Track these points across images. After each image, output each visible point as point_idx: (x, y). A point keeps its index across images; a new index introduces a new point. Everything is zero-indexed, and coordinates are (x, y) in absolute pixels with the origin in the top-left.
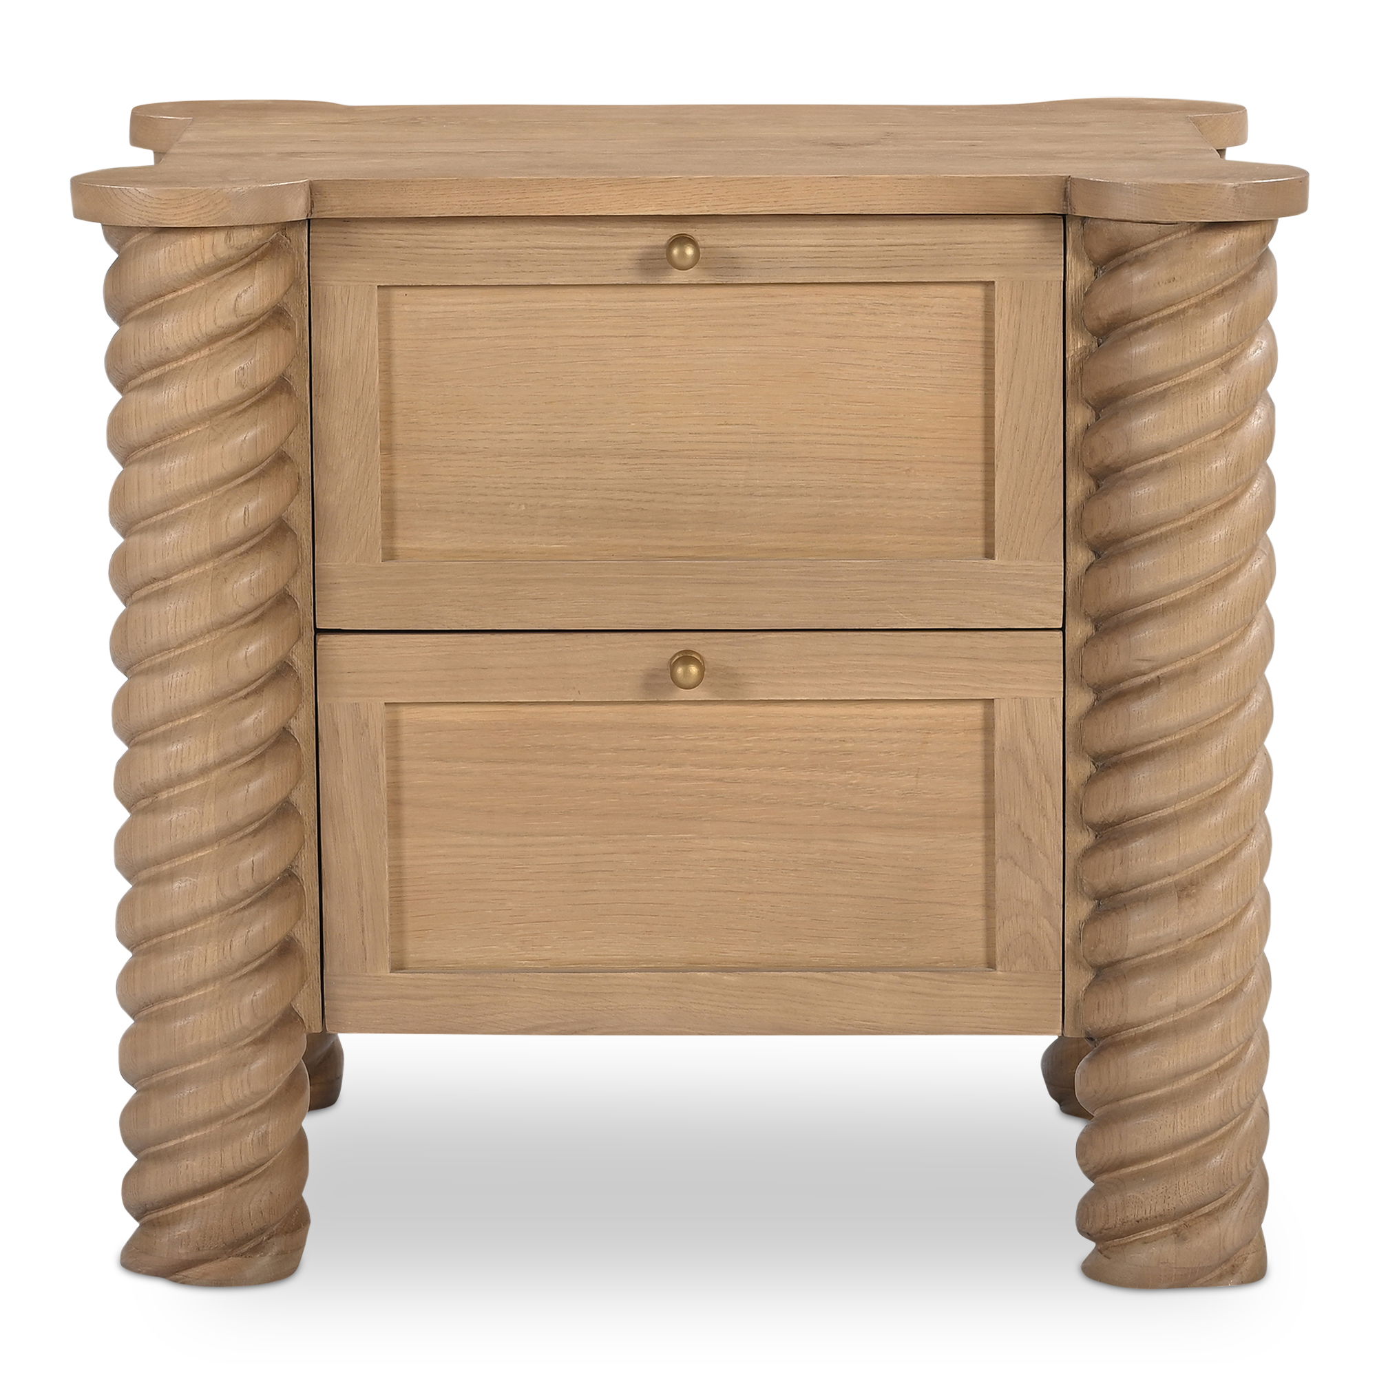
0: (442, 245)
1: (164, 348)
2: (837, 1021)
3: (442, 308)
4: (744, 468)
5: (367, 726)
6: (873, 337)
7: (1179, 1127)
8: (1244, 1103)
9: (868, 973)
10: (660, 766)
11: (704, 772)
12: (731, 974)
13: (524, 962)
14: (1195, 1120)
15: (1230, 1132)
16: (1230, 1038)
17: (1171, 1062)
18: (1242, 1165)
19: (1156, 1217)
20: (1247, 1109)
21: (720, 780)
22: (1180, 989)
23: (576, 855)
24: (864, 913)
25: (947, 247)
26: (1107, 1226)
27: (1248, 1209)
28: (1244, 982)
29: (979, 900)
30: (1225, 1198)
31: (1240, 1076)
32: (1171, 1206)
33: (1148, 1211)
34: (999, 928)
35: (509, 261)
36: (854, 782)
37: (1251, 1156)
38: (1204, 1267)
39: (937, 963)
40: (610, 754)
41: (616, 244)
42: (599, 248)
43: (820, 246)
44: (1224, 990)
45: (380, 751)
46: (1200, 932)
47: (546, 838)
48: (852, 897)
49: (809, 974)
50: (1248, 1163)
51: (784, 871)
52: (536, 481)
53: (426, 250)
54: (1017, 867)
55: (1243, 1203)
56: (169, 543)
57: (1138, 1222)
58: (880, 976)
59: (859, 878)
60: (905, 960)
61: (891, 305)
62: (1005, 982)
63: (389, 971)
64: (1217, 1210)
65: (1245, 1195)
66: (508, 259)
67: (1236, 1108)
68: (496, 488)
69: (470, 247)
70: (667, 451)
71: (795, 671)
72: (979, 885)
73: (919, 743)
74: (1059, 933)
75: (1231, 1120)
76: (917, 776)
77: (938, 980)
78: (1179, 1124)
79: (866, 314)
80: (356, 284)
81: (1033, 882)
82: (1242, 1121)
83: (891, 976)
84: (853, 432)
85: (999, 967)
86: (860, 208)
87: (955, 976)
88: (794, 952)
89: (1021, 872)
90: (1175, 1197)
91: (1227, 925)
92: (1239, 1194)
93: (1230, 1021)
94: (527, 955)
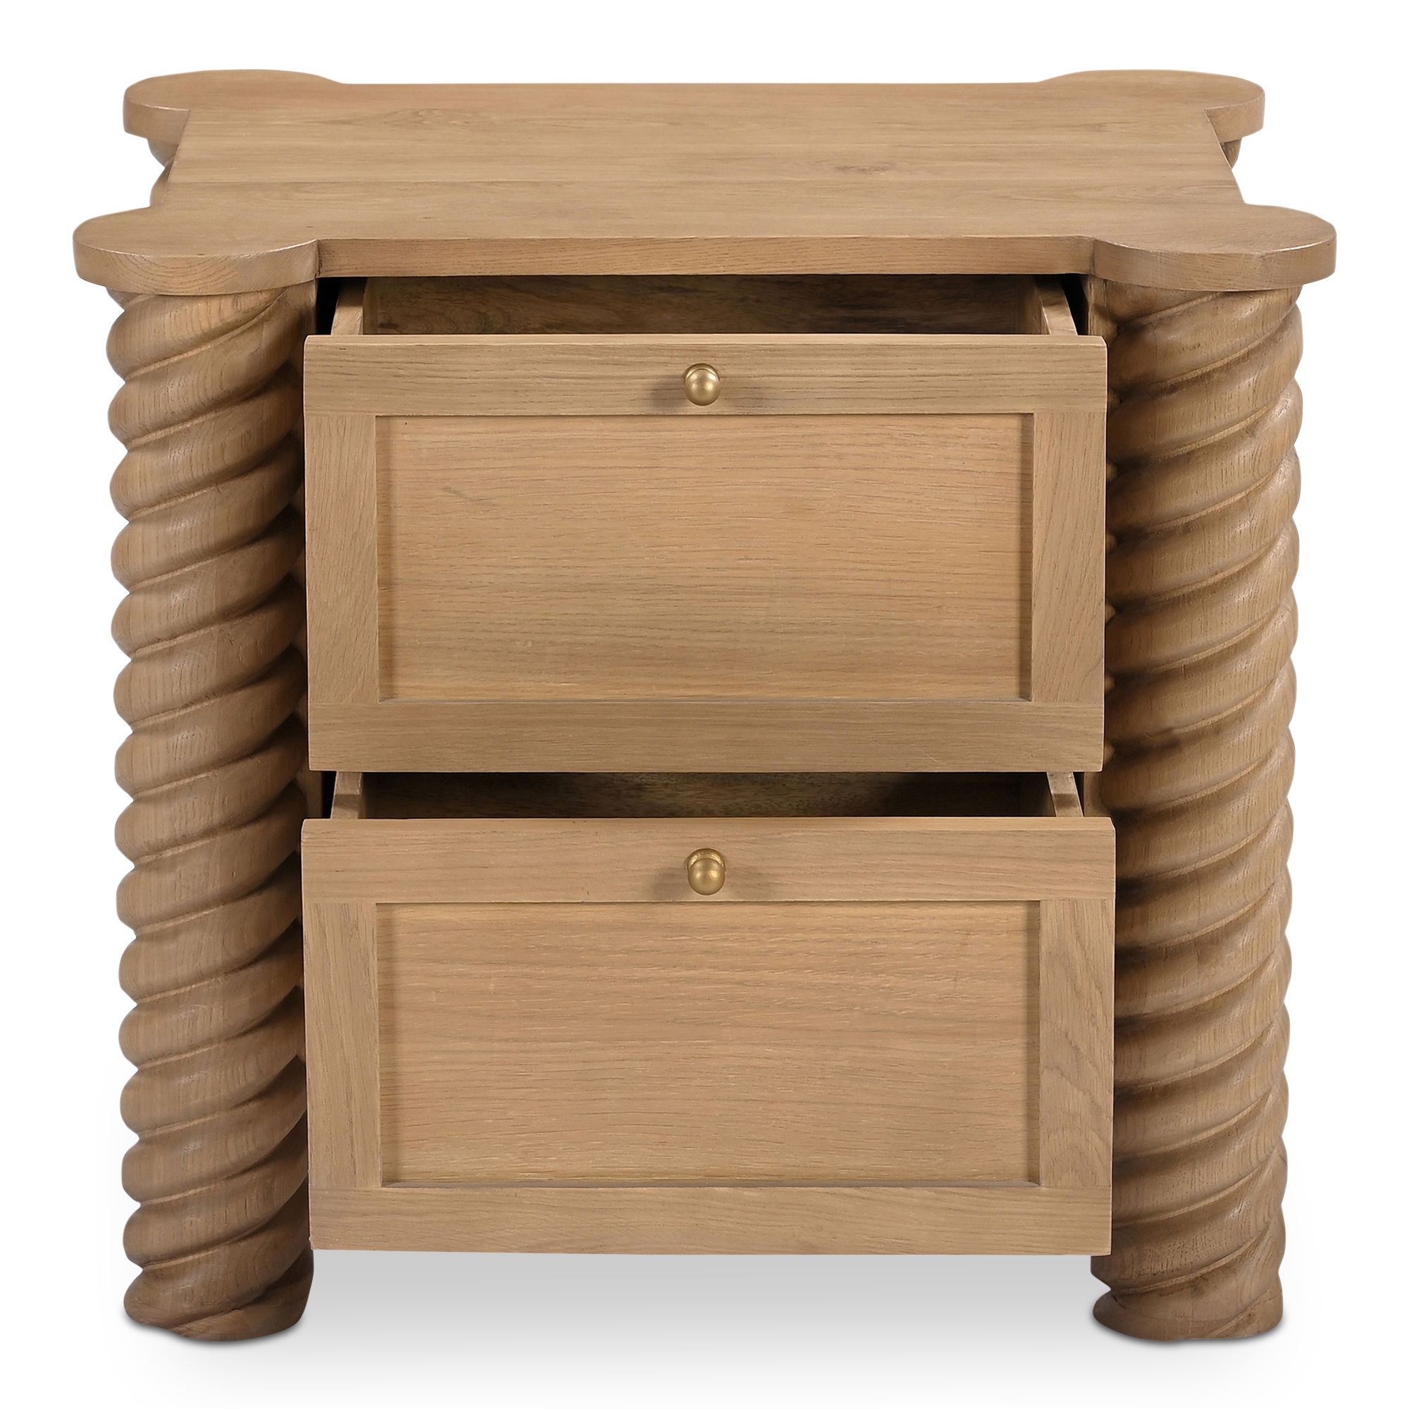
0: (446, 374)
1: (169, 412)
2: (867, 1238)
3: (444, 438)
4: (765, 604)
5: (357, 928)
6: (903, 469)
7: (1196, 1184)
8: (1262, 1156)
9: (902, 1189)
10: (677, 968)
11: (724, 974)
12: (752, 1189)
13: (527, 1174)
14: (1214, 1176)
15: (1248, 1183)
16: (1249, 1094)
17: (1189, 1119)
18: (1260, 1218)
19: (1173, 1271)
20: (1263, 1164)
21: (741, 983)
22: (1199, 1047)
23: (584, 1062)
24: (896, 1123)
25: (983, 377)
26: (1122, 1277)
27: (1265, 1260)
28: (1263, 1035)
29: (1020, 1111)
30: (1242, 1250)
31: (1259, 1130)
32: (1188, 1261)
33: (1165, 1265)
34: (1044, 1142)
35: (517, 391)
36: (887, 985)
37: (1269, 1207)
38: (1221, 1320)
39: (976, 1176)
40: (621, 955)
41: (630, 374)
42: (613, 378)
43: (848, 376)
44: (1243, 1045)
45: (371, 954)
46: (1220, 989)
47: (552, 1044)
48: (883, 1106)
49: (836, 1189)
50: (1266, 1215)
51: (810, 1079)
52: (543, 617)
53: (428, 379)
54: (1064, 1079)
55: (1260, 1254)
56: (175, 606)
57: (1155, 1275)
58: (914, 1191)
59: (891, 1086)
60: (941, 1172)
61: (923, 435)
62: (1049, 1199)
63: (380, 1186)
64: (1234, 1262)
65: (1262, 1245)
66: (516, 389)
67: (1254, 1162)
68: (501, 624)
69: (474, 376)
70: (683, 586)
71: (823, 870)
72: (1019, 1094)
73: (958, 945)
74: (1110, 1148)
75: (1249, 1174)
76: (955, 980)
77: (977, 1197)
78: (1197, 1180)
79: (896, 445)
80: (352, 414)
81: (1081, 1093)
82: (1261, 1171)
83: (926, 1192)
84: (881, 567)
85: (1043, 1183)
86: (880, 268)
87: (996, 1192)
88: (821, 1164)
89: (1069, 1084)
90: (1192, 1252)
91: (1247, 981)
92: (1256, 1245)
93: (1249, 1077)
94: (529, 1167)
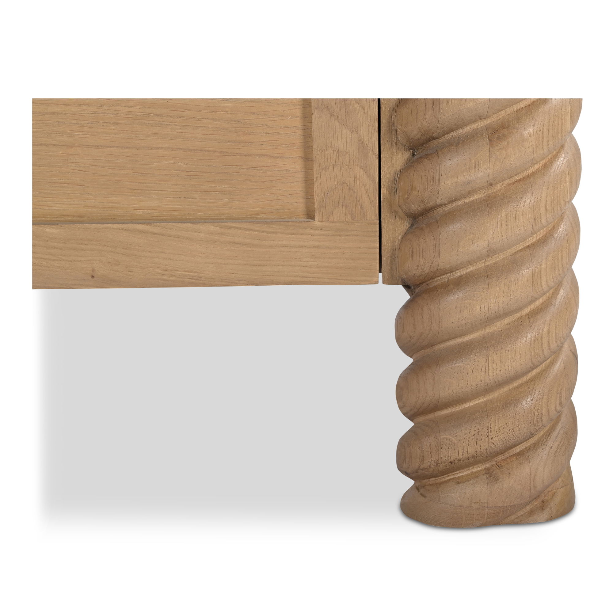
7: (490, 371)
8: (554, 346)
9: (189, 224)
12: (54, 226)
14: (507, 364)
15: (540, 374)
16: (541, 283)
17: (483, 306)
18: (552, 407)
19: (468, 458)
20: (556, 353)
22: (491, 233)
24: (185, 166)
26: (422, 467)
27: (557, 448)
28: (554, 229)
29: (298, 152)
30: (536, 438)
31: (551, 320)
32: (483, 448)
33: (461, 453)
34: (317, 178)
37: (561, 397)
38: (515, 505)
39: (258, 214)
44: (535, 236)
46: (511, 177)
48: (172, 149)
49: (130, 226)
50: (558, 405)
51: (104, 124)
54: (333, 118)
55: (553, 443)
57: (452, 463)
58: (200, 226)
59: (179, 131)
60: (227, 212)
62: (323, 232)
64: (528, 450)
65: (554, 434)
67: (547, 352)
72: (297, 138)
74: (375, 183)
75: (542, 363)
77: (258, 231)
78: (491, 368)
81: (349, 132)
82: (552, 363)
83: (211, 227)
85: (317, 218)
87: (274, 226)
88: (118, 205)
89: (337, 123)
90: (487, 439)
91: (538, 171)
92: (548, 434)
93: (541, 265)
